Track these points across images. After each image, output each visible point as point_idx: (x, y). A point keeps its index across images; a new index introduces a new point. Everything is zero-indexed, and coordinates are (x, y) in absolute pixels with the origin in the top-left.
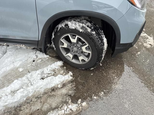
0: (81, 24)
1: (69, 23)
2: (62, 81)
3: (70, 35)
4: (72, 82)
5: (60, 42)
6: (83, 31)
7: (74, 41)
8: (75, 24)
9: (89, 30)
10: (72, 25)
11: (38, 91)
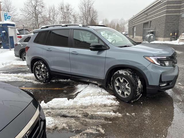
0: (125, 72)
1: (120, 71)
2: (111, 103)
3: (120, 77)
4: (117, 106)
5: (115, 82)
6: (125, 75)
7: (122, 81)
8: (122, 72)
9: (129, 74)
10: (121, 72)
11: (97, 103)
